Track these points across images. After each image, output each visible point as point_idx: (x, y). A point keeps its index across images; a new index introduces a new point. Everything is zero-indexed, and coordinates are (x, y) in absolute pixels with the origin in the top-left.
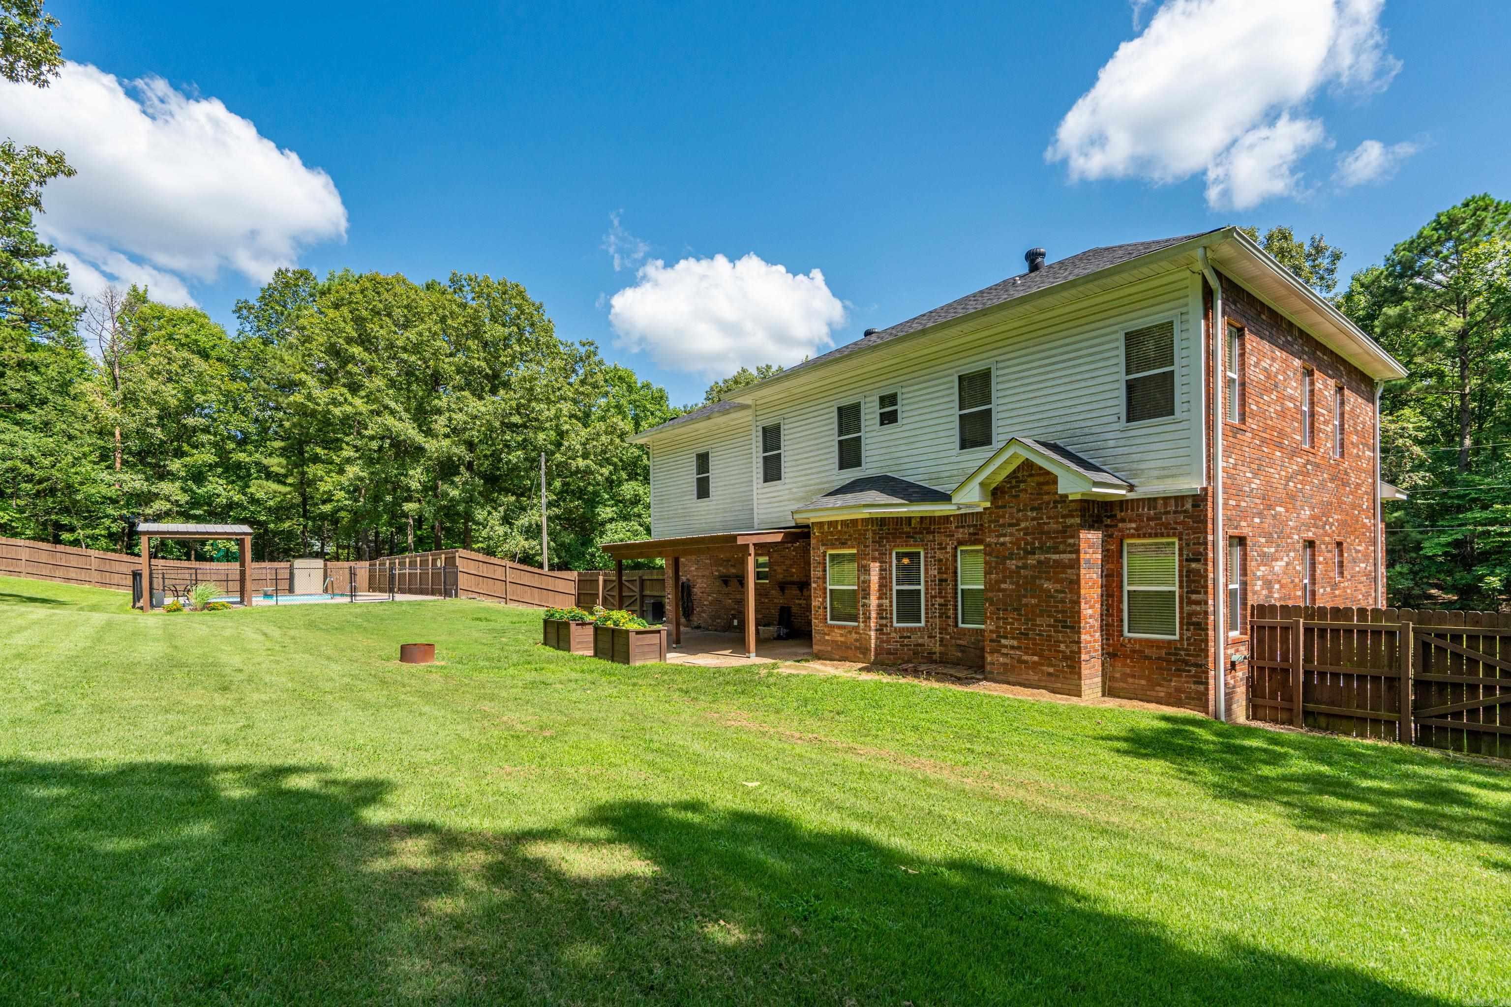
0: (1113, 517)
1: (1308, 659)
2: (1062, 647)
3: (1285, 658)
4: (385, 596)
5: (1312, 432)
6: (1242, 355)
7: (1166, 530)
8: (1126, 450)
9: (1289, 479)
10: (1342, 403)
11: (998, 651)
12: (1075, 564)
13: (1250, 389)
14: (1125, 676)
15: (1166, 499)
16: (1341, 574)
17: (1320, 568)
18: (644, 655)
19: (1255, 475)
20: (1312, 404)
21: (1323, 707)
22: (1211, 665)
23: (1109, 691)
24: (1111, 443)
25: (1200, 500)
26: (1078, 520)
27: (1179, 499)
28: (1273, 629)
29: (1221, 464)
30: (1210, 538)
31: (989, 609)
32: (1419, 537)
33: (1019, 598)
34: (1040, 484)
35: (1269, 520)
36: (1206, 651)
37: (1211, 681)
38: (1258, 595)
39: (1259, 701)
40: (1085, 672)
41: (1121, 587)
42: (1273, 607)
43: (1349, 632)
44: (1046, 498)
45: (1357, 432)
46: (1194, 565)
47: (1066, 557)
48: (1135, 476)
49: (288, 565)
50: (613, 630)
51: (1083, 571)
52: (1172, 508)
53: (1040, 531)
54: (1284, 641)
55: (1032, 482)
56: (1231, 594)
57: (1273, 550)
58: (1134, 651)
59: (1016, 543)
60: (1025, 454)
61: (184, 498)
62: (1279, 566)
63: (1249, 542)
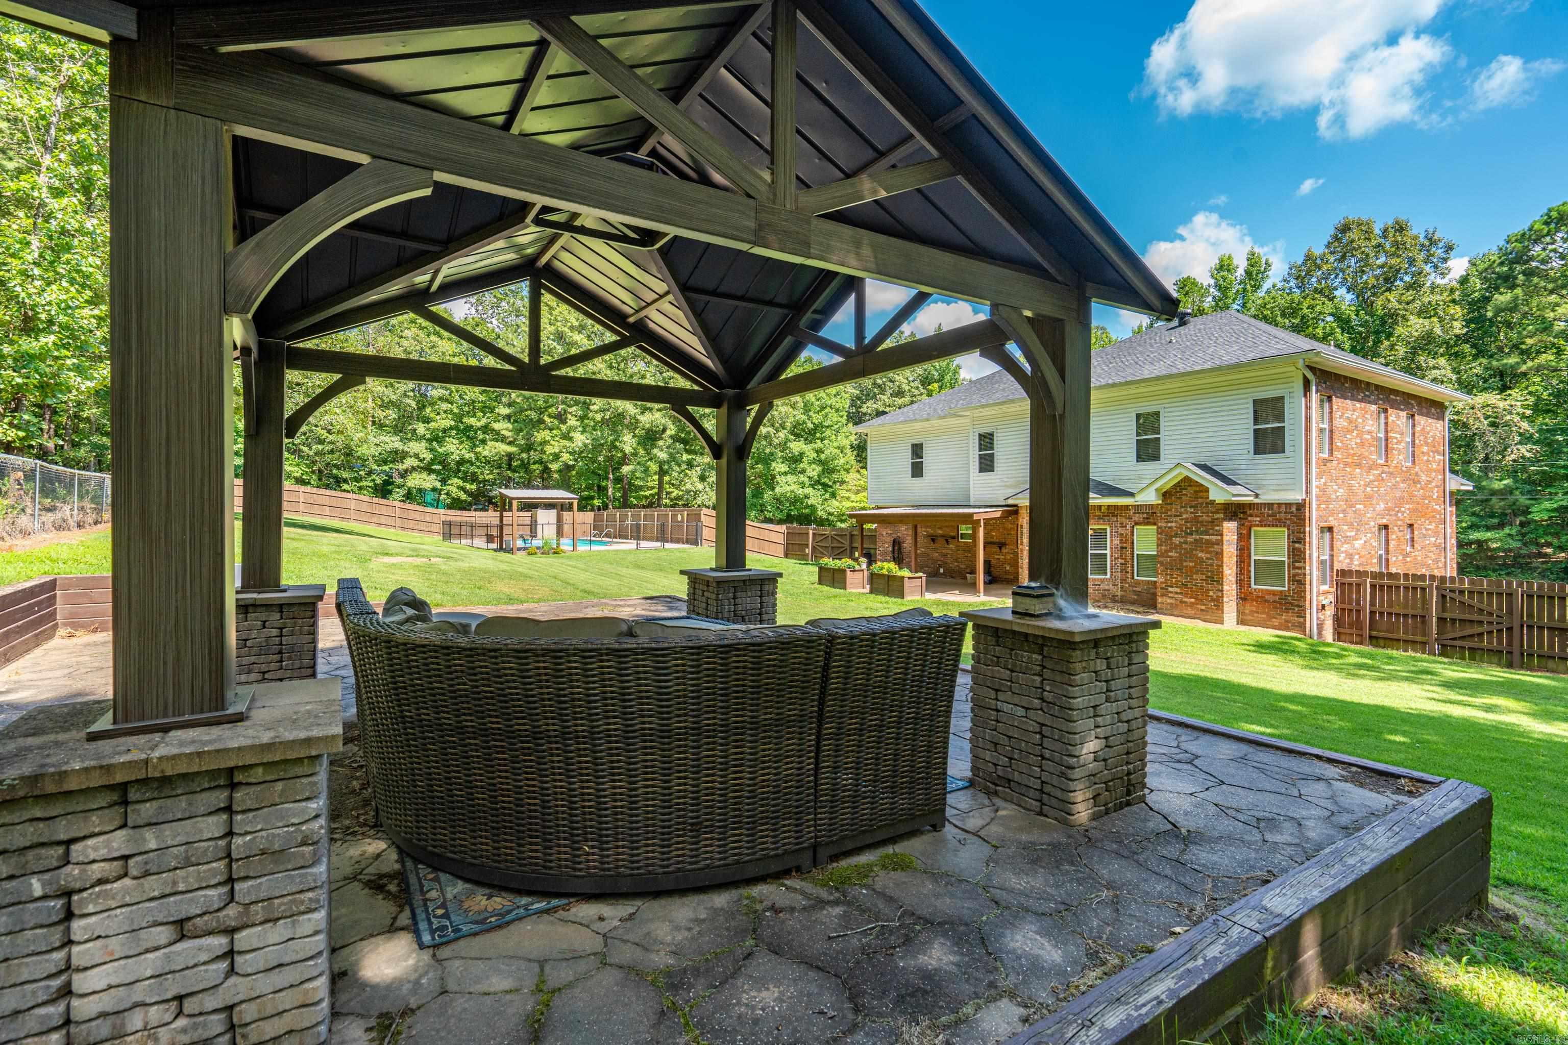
0: (1244, 513)
1: (1372, 604)
2: (1211, 593)
3: (1358, 603)
4: (658, 544)
5: (1386, 451)
6: (1331, 413)
7: (1278, 523)
8: (1253, 472)
9: (1366, 486)
10: (1414, 426)
11: (1166, 595)
12: (1220, 543)
13: (1336, 434)
14: (1252, 612)
15: (1279, 504)
16: (1413, 546)
17: (1392, 544)
18: (912, 593)
19: (1340, 487)
20: (1387, 432)
21: (1381, 634)
22: (1308, 606)
23: (1241, 621)
24: (1243, 467)
25: (1301, 507)
26: (1222, 516)
27: (1288, 505)
28: (1350, 585)
29: (1314, 483)
30: (1307, 529)
31: (1160, 569)
32: (1528, 502)
33: (1181, 561)
34: (1196, 492)
35: (1351, 514)
36: (1304, 597)
37: (1308, 616)
38: (1342, 563)
39: (1342, 630)
40: (1226, 609)
41: (1250, 557)
42: (1350, 571)
43: (1398, 587)
44: (1200, 500)
45: (1427, 444)
46: (1297, 545)
47: (1214, 538)
48: (1259, 488)
49: (529, 514)
50: (889, 576)
51: (1225, 547)
52: (1283, 509)
53: (1196, 520)
54: (1358, 592)
55: (1191, 490)
56: (1323, 563)
57: (1353, 534)
58: (1258, 597)
59: (1180, 528)
60: (1186, 473)
61: (428, 456)
62: (1358, 544)
63: (1335, 530)
